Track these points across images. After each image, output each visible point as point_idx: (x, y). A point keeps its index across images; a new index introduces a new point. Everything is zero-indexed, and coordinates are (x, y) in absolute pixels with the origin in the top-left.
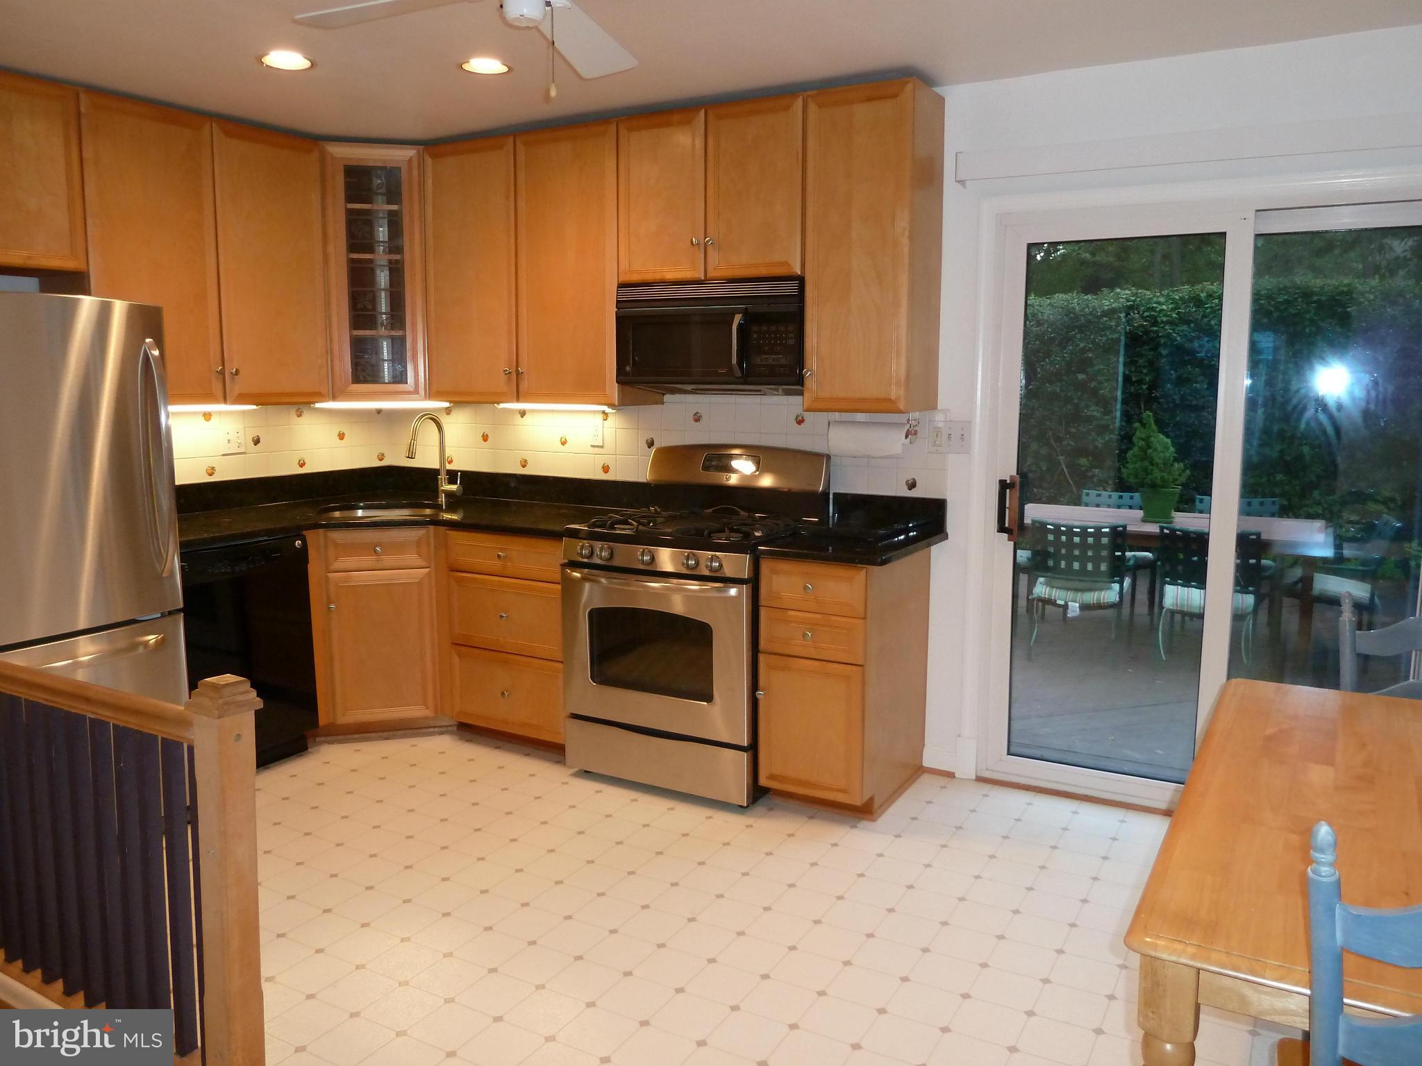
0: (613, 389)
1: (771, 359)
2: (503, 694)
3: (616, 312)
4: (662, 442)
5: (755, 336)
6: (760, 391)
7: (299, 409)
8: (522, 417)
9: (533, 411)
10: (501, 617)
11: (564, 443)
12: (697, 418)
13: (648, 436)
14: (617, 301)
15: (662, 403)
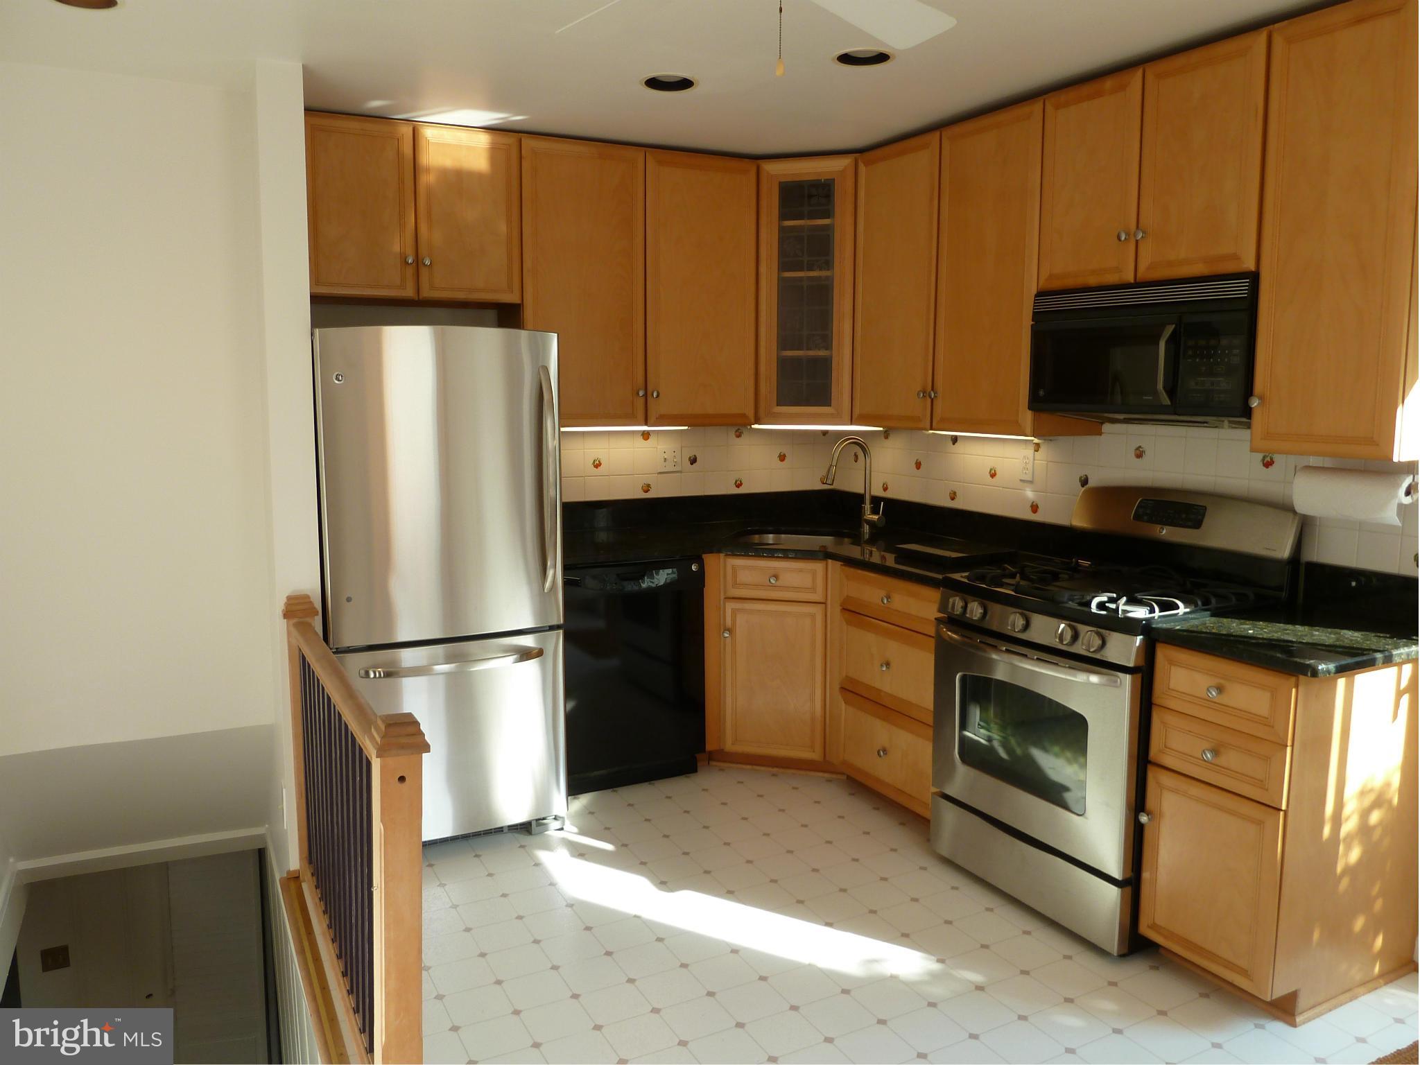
1: (1209, 383)
2: (880, 753)
3: (1032, 326)
4: (1099, 479)
5: (1189, 352)
6: (1207, 423)
7: (739, 429)
8: (954, 444)
9: (964, 439)
11: (993, 475)
12: (1140, 454)
13: (1083, 473)
14: (1034, 312)
15: (1100, 433)
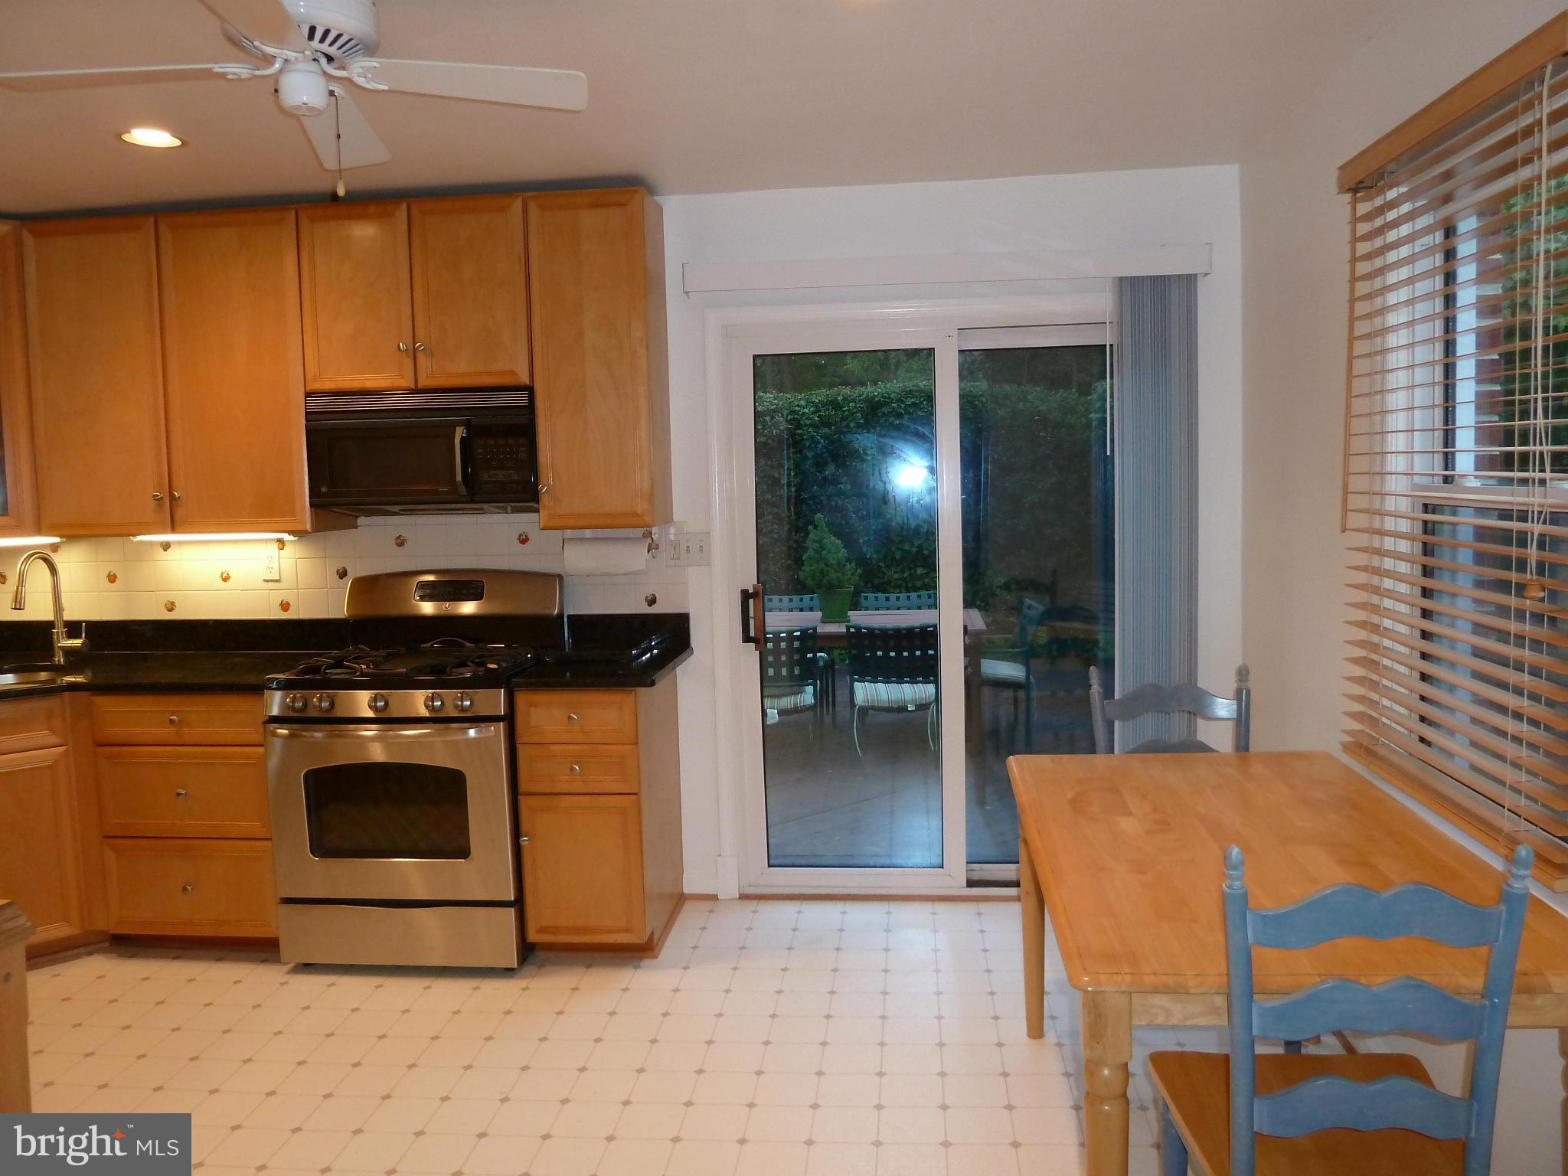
0: (305, 513)
1: (500, 475)
2: (185, 889)
3: (306, 425)
4: (358, 570)
5: (481, 450)
6: (482, 509)
8: (165, 551)
9: (180, 543)
10: (179, 794)
11: (226, 579)
12: (400, 542)
13: (340, 565)
14: (306, 412)
15: (356, 527)
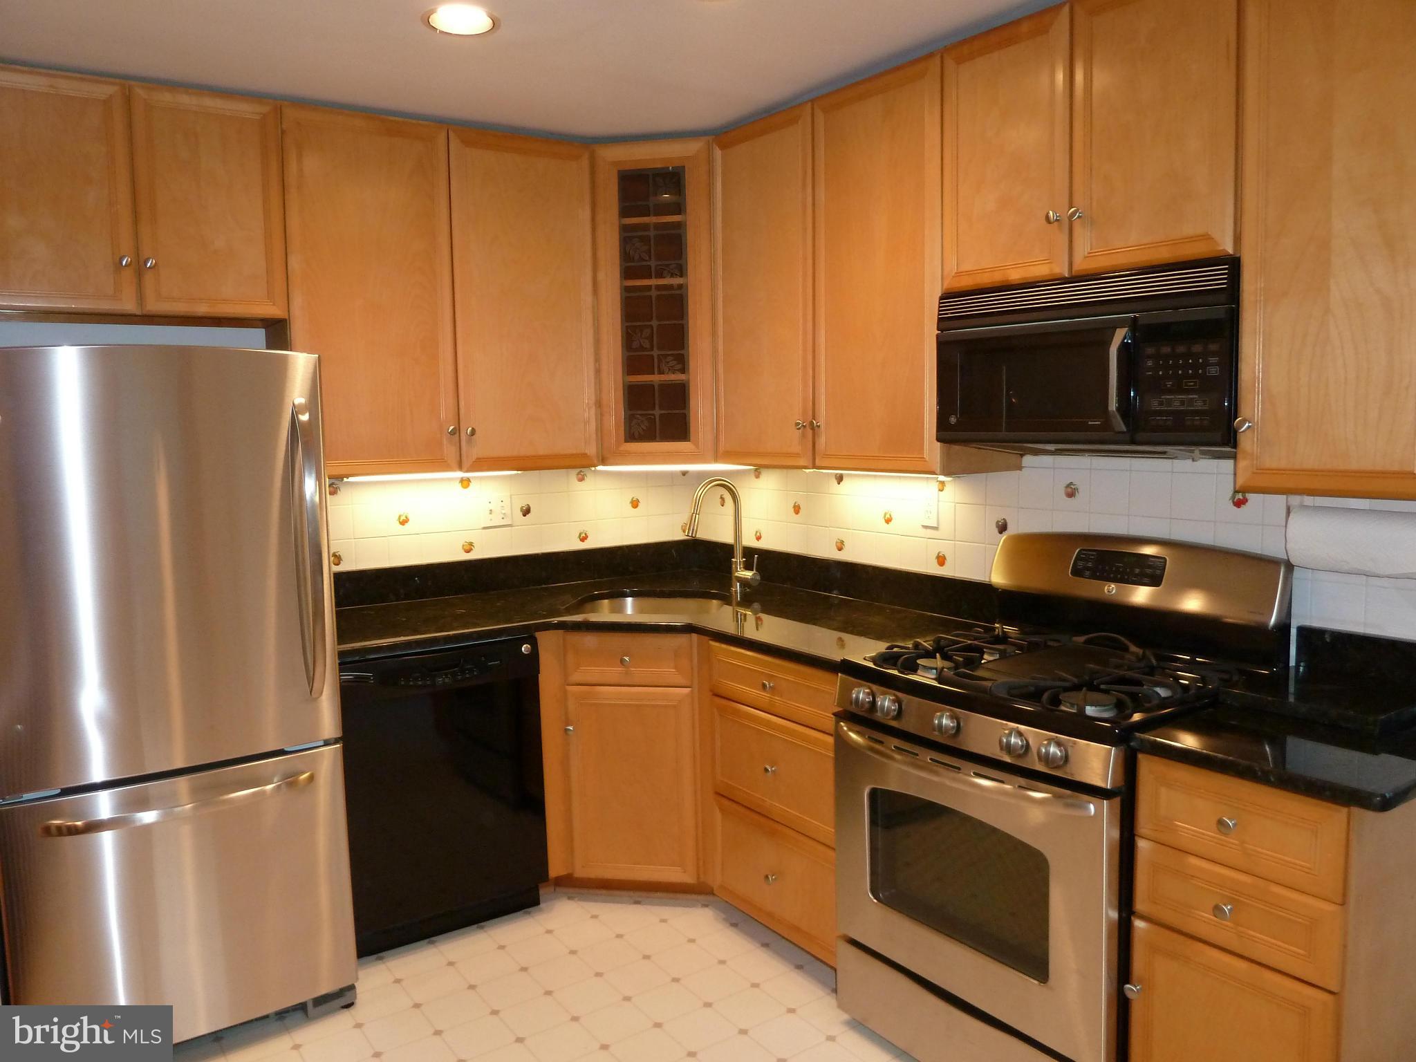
0: (933, 449)
1: (1176, 402)
2: (767, 877)
3: (938, 336)
4: (1022, 525)
5: (1150, 363)
6: (1165, 453)
7: (581, 471)
8: (839, 484)
10: (766, 770)
11: (888, 521)
12: (1071, 492)
13: (1000, 516)
14: (939, 318)
15: (1020, 468)
